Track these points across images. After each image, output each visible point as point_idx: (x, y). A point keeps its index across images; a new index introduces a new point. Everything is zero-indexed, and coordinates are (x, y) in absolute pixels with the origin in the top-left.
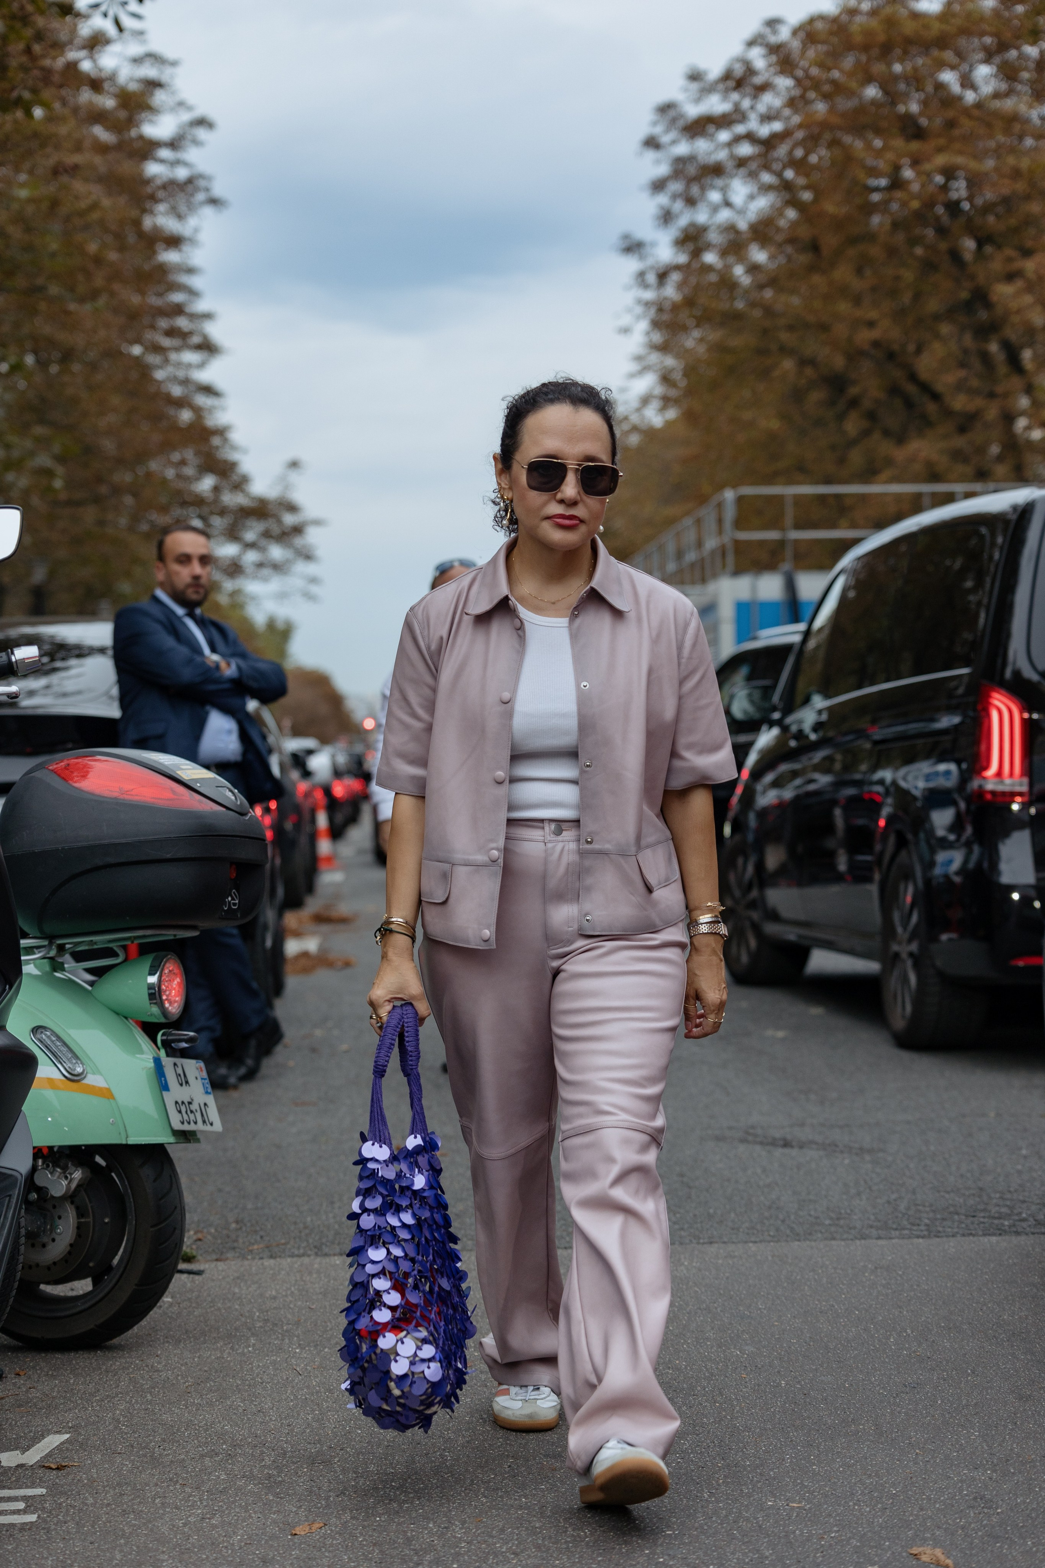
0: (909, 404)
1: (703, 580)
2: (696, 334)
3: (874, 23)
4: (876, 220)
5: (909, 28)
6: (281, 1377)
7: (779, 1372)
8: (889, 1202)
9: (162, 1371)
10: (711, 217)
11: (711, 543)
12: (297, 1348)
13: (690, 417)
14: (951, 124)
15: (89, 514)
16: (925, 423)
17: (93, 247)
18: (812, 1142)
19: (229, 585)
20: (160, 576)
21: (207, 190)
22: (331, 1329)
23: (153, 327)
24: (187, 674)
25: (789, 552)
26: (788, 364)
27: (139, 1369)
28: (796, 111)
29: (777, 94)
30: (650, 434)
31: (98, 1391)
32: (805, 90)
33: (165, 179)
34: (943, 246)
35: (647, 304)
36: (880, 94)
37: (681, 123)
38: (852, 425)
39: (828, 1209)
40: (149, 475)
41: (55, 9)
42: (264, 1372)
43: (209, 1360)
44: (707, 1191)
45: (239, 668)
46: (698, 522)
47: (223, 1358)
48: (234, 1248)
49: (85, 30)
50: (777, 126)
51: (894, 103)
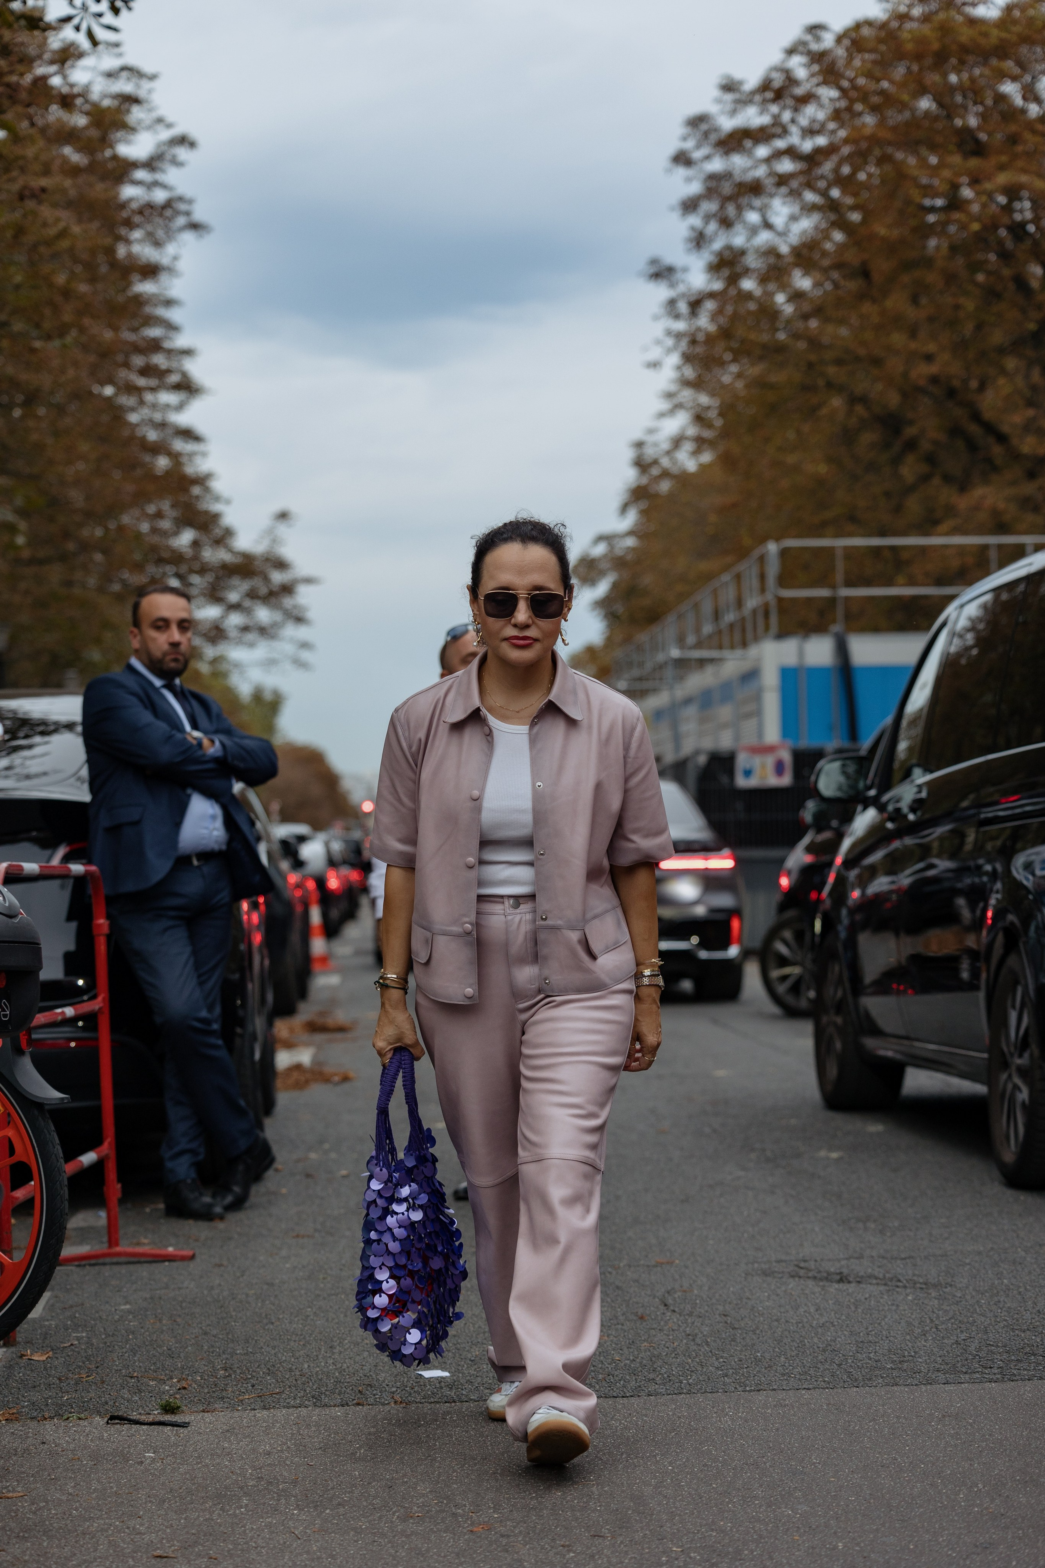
0: (972, 446)
1: (744, 644)
2: (734, 368)
3: (926, 29)
4: (933, 243)
5: (965, 35)
6: (278, 1541)
7: (835, 1533)
8: (957, 1343)
9: (144, 1534)
10: (749, 240)
11: (752, 602)
12: (295, 1509)
13: (727, 461)
14: (1013, 140)
15: (55, 574)
16: (991, 468)
17: (61, 279)
18: (871, 1276)
19: (210, 652)
20: (136, 643)
21: (188, 214)
22: (333, 1488)
23: (127, 365)
24: (166, 753)
25: (840, 611)
26: (837, 402)
27: (119, 1532)
28: (842, 126)
29: (821, 106)
30: (683, 479)
31: (75, 1554)
32: (852, 101)
33: (142, 202)
34: (1006, 272)
35: (678, 336)
36: (934, 106)
37: (713, 137)
38: (909, 470)
39: (890, 1351)
40: (121, 528)
41: (23, 22)
42: (259, 1535)
43: (197, 1522)
44: (754, 1331)
45: (223, 745)
46: (738, 577)
47: (212, 1520)
48: (222, 1398)
49: (55, 42)
50: (821, 141)
51: (950, 117)
